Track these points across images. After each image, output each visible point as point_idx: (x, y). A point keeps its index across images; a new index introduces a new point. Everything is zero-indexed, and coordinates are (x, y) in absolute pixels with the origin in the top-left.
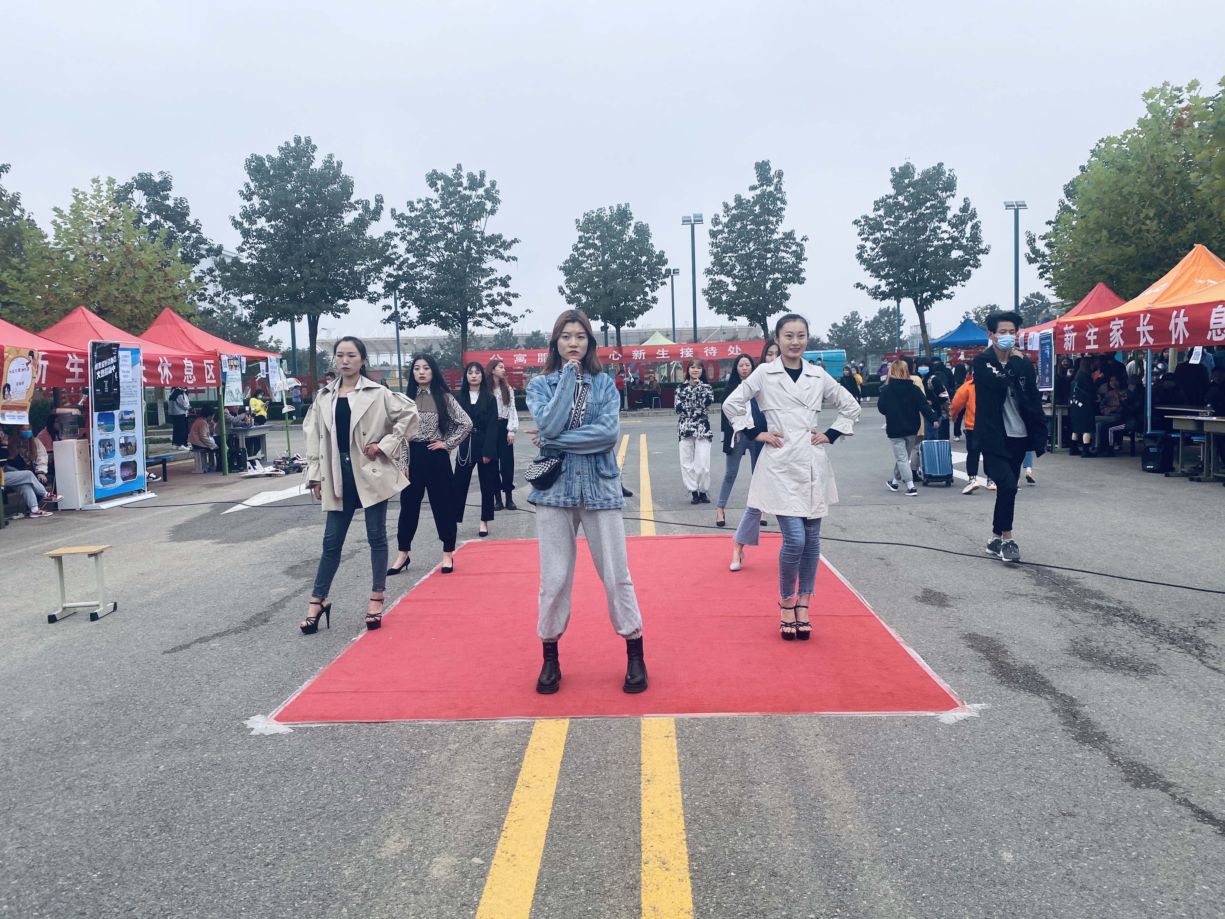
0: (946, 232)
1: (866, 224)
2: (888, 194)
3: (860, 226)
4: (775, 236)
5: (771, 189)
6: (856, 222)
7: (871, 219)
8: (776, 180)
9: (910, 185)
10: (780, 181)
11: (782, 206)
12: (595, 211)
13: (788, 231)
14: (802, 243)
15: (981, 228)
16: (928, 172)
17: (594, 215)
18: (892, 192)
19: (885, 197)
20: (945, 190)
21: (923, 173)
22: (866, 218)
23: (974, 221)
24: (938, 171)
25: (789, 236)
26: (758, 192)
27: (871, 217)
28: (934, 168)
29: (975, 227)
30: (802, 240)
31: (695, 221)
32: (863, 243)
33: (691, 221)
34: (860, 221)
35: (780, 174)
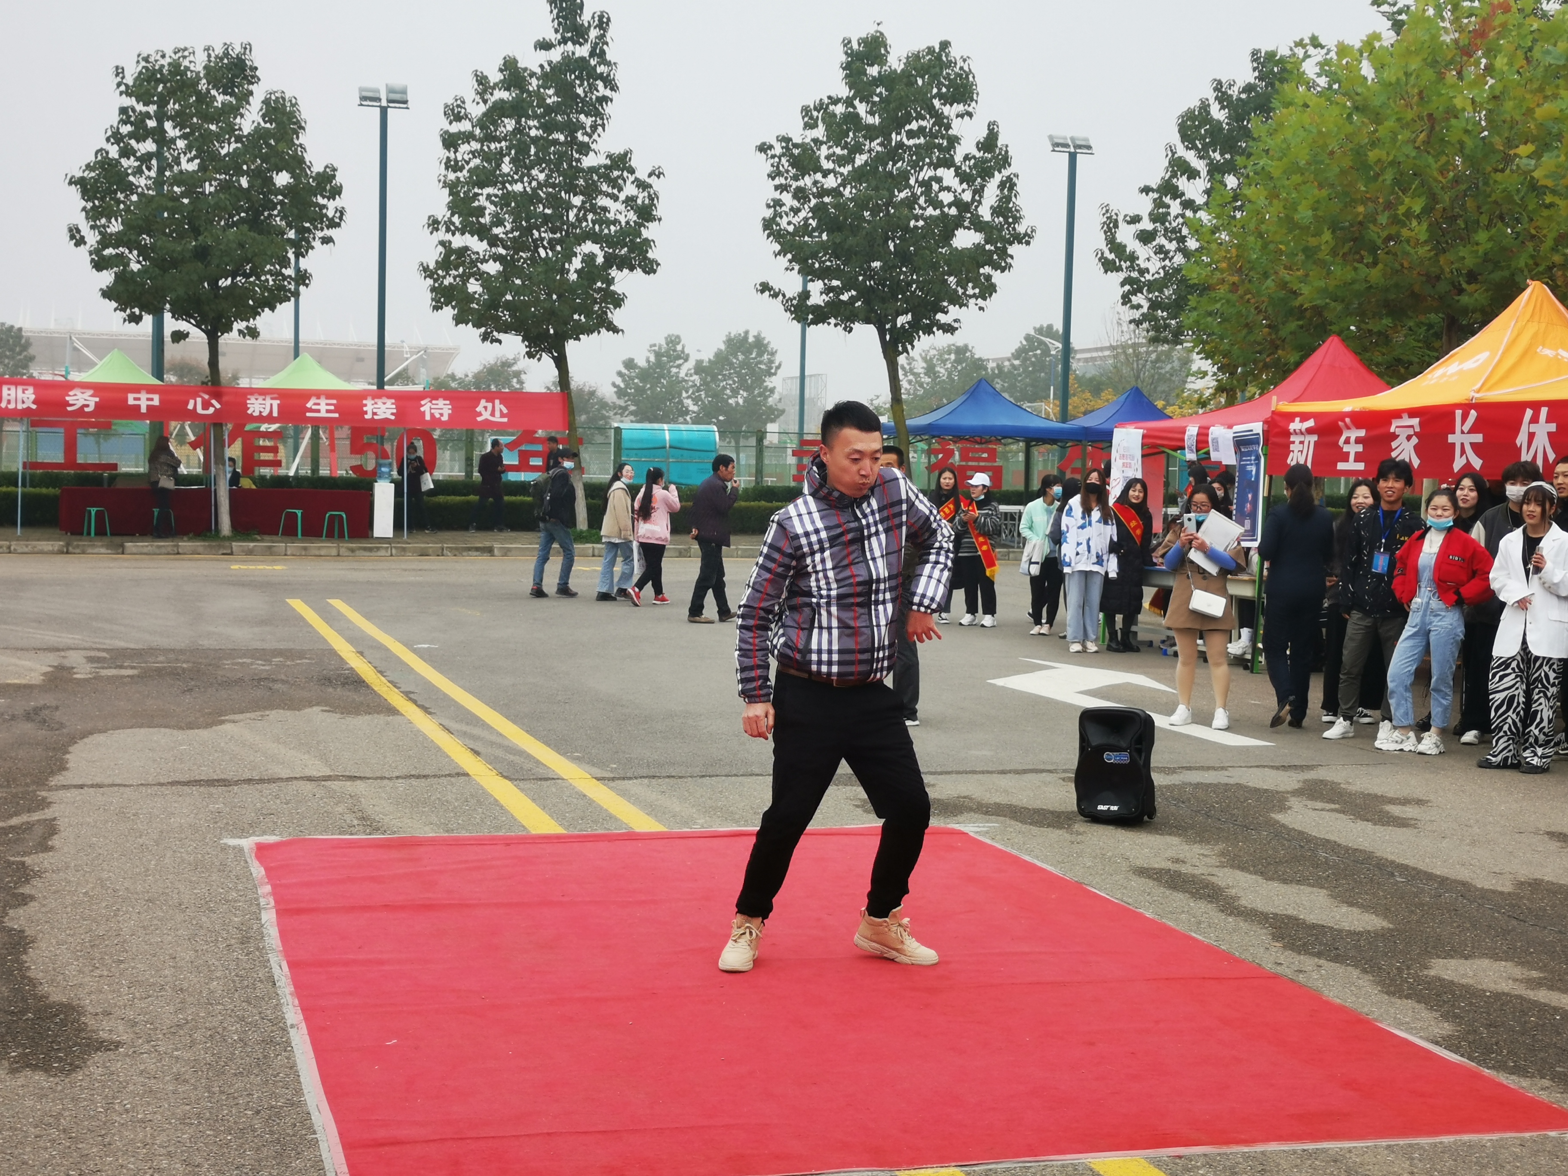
0: (948, 189)
1: (783, 155)
2: (833, 95)
3: (773, 157)
4: (589, 161)
5: (583, 51)
6: (763, 148)
7: (796, 146)
8: (593, 33)
9: (879, 80)
10: (603, 36)
11: (608, 93)
12: (169, 52)
13: (618, 150)
14: (650, 181)
15: (1018, 188)
16: (917, 57)
17: (165, 62)
18: (844, 92)
19: (826, 101)
20: (949, 100)
21: (908, 58)
22: (786, 140)
23: (1006, 173)
24: (939, 57)
25: (621, 162)
26: (555, 55)
27: (797, 140)
28: (931, 50)
29: (1008, 185)
30: (650, 175)
31: (389, 101)
32: (777, 195)
33: (380, 100)
34: (771, 147)
35: (603, 23)
